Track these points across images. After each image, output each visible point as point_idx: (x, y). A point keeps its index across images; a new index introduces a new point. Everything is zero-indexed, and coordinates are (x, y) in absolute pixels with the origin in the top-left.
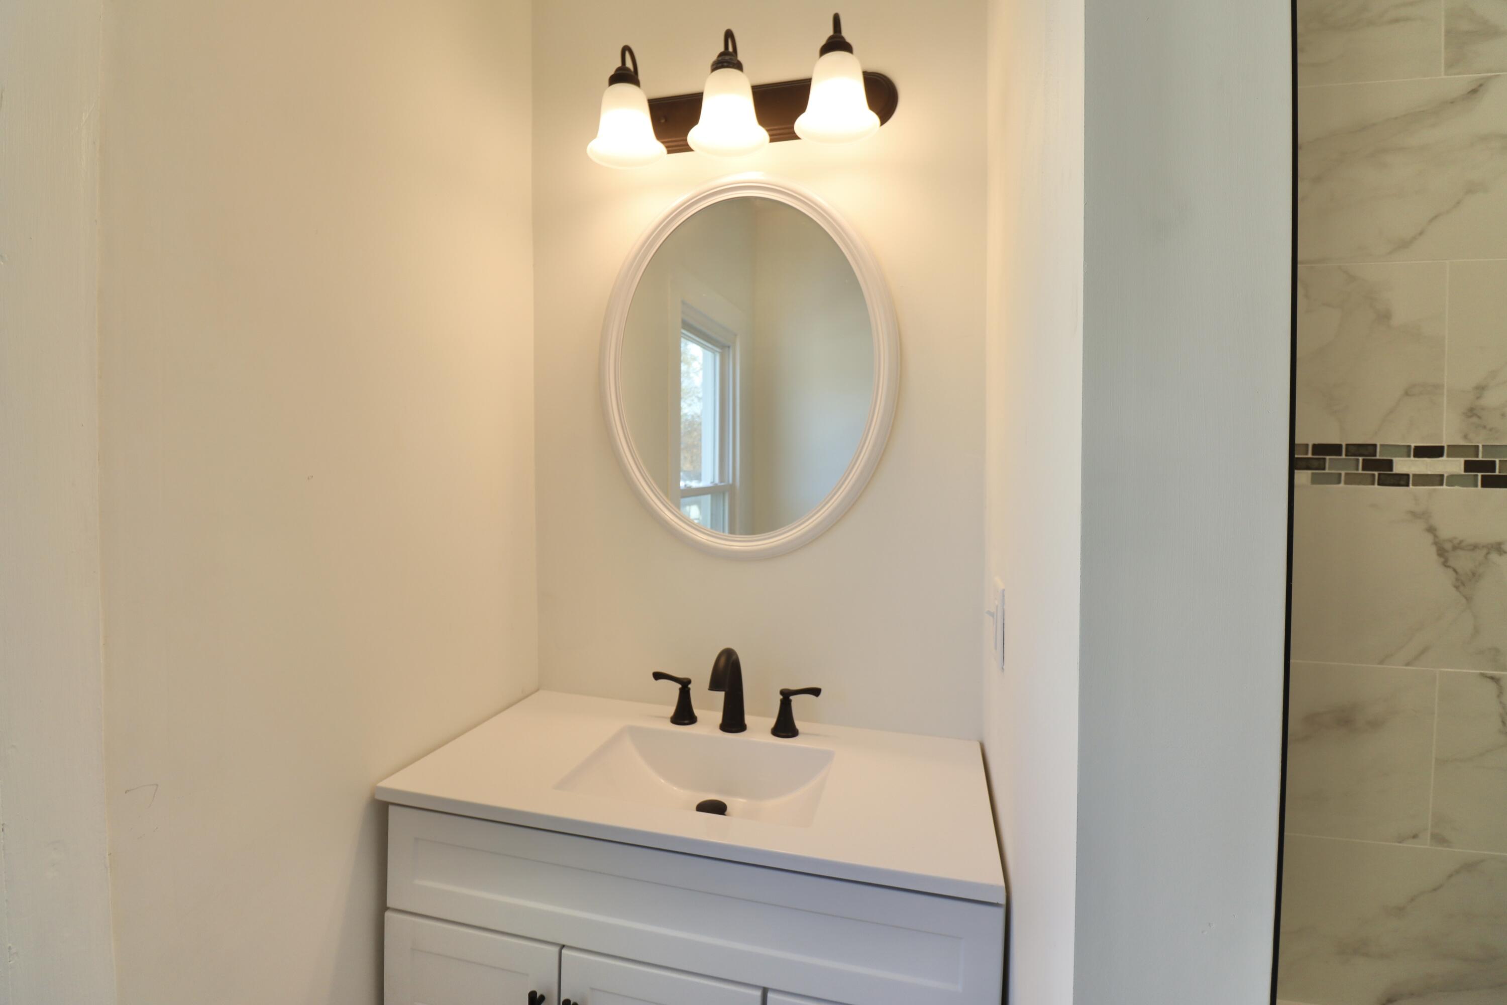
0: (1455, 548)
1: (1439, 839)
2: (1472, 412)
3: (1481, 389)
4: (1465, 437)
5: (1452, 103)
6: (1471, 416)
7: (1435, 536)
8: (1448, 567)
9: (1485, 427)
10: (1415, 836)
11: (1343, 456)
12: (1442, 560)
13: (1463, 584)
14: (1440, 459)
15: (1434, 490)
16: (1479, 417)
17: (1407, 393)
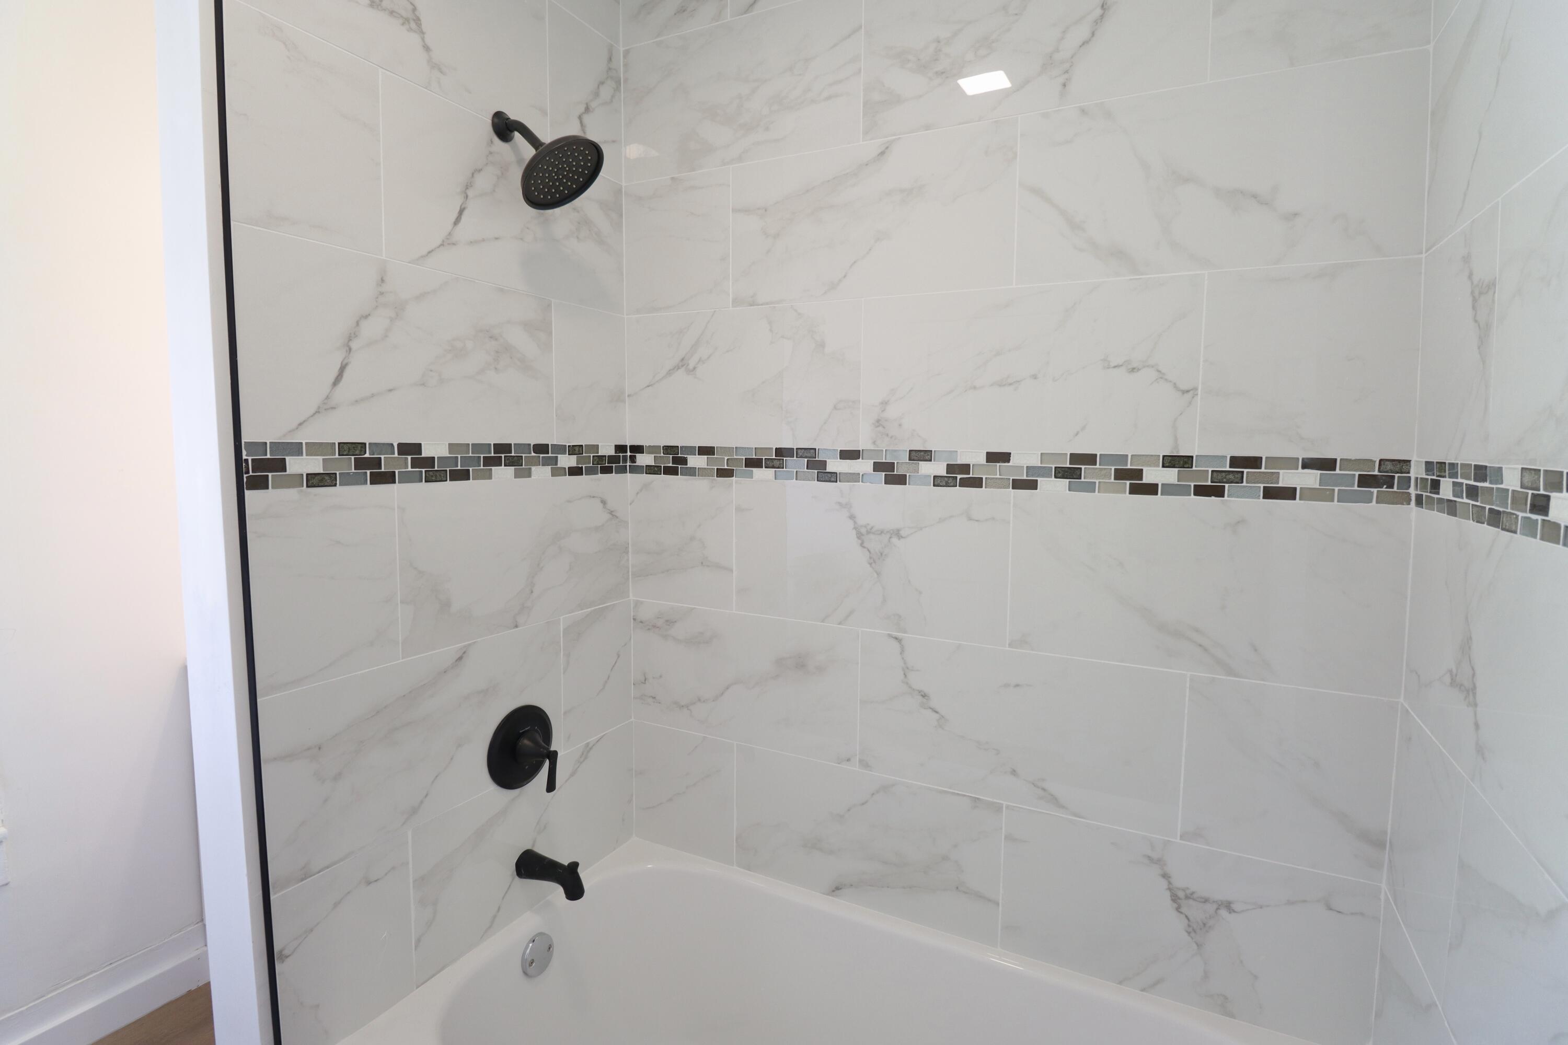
0: (868, 532)
1: (864, 764)
2: (878, 423)
3: (885, 403)
4: (874, 443)
5: (867, 165)
6: (878, 426)
7: (855, 523)
8: (864, 547)
9: (887, 435)
10: (848, 760)
11: (795, 458)
12: (860, 541)
13: (875, 562)
14: (858, 460)
15: (854, 485)
16: (884, 427)
17: (835, 408)
